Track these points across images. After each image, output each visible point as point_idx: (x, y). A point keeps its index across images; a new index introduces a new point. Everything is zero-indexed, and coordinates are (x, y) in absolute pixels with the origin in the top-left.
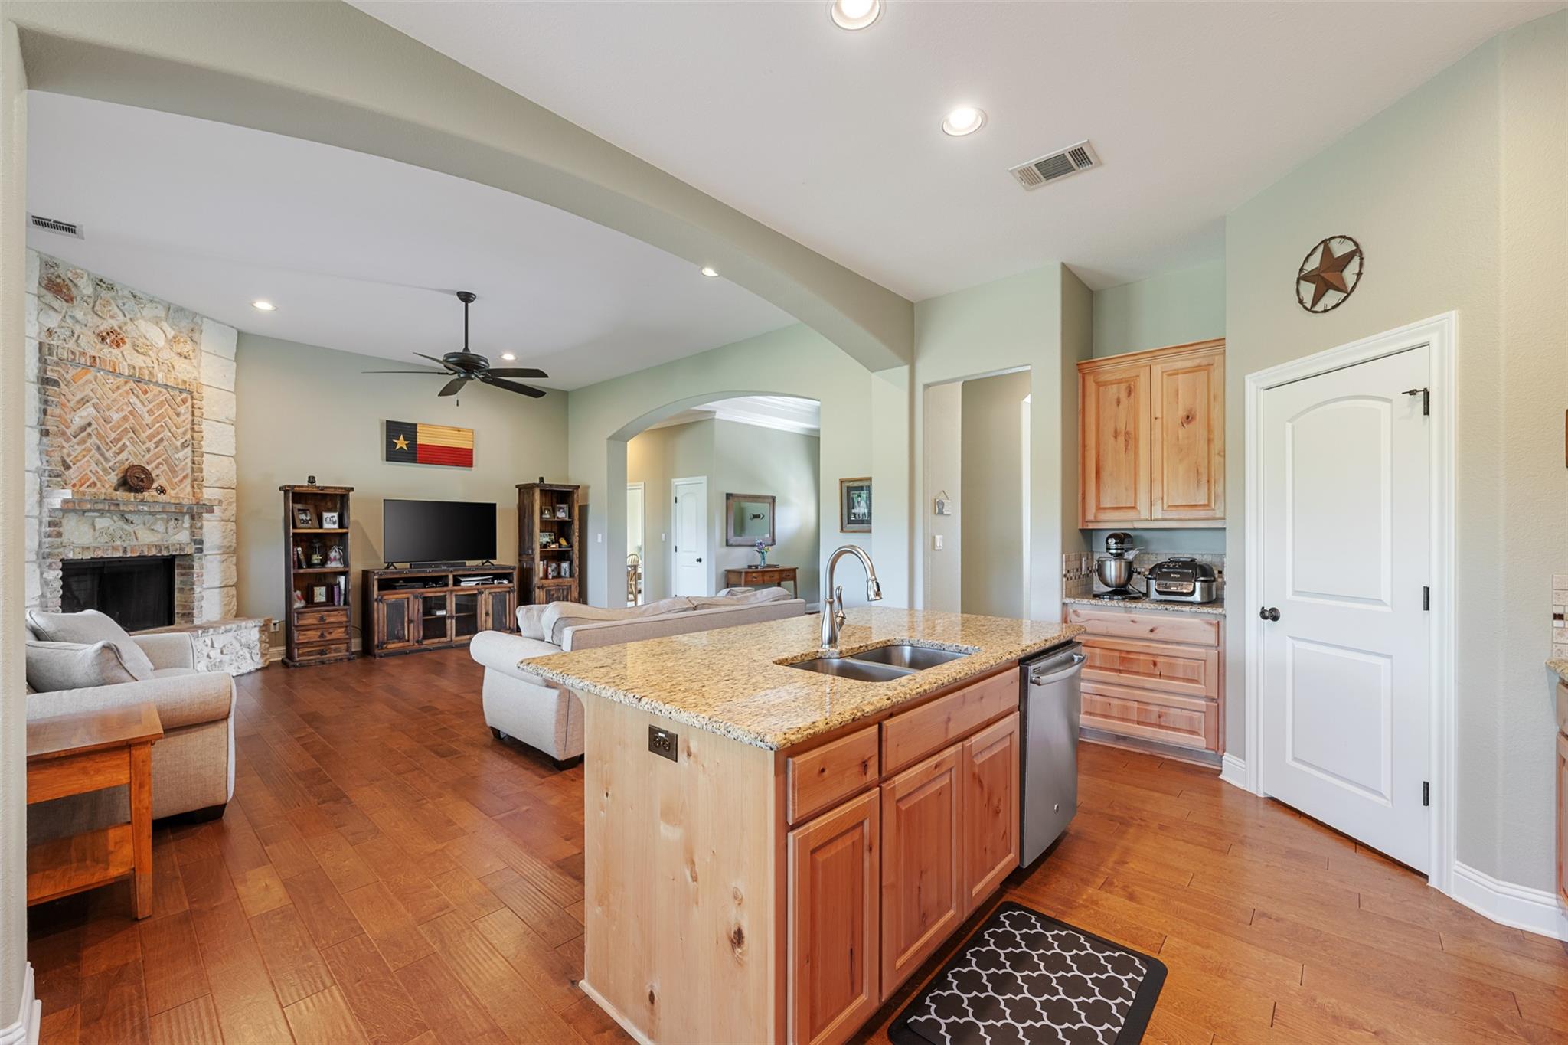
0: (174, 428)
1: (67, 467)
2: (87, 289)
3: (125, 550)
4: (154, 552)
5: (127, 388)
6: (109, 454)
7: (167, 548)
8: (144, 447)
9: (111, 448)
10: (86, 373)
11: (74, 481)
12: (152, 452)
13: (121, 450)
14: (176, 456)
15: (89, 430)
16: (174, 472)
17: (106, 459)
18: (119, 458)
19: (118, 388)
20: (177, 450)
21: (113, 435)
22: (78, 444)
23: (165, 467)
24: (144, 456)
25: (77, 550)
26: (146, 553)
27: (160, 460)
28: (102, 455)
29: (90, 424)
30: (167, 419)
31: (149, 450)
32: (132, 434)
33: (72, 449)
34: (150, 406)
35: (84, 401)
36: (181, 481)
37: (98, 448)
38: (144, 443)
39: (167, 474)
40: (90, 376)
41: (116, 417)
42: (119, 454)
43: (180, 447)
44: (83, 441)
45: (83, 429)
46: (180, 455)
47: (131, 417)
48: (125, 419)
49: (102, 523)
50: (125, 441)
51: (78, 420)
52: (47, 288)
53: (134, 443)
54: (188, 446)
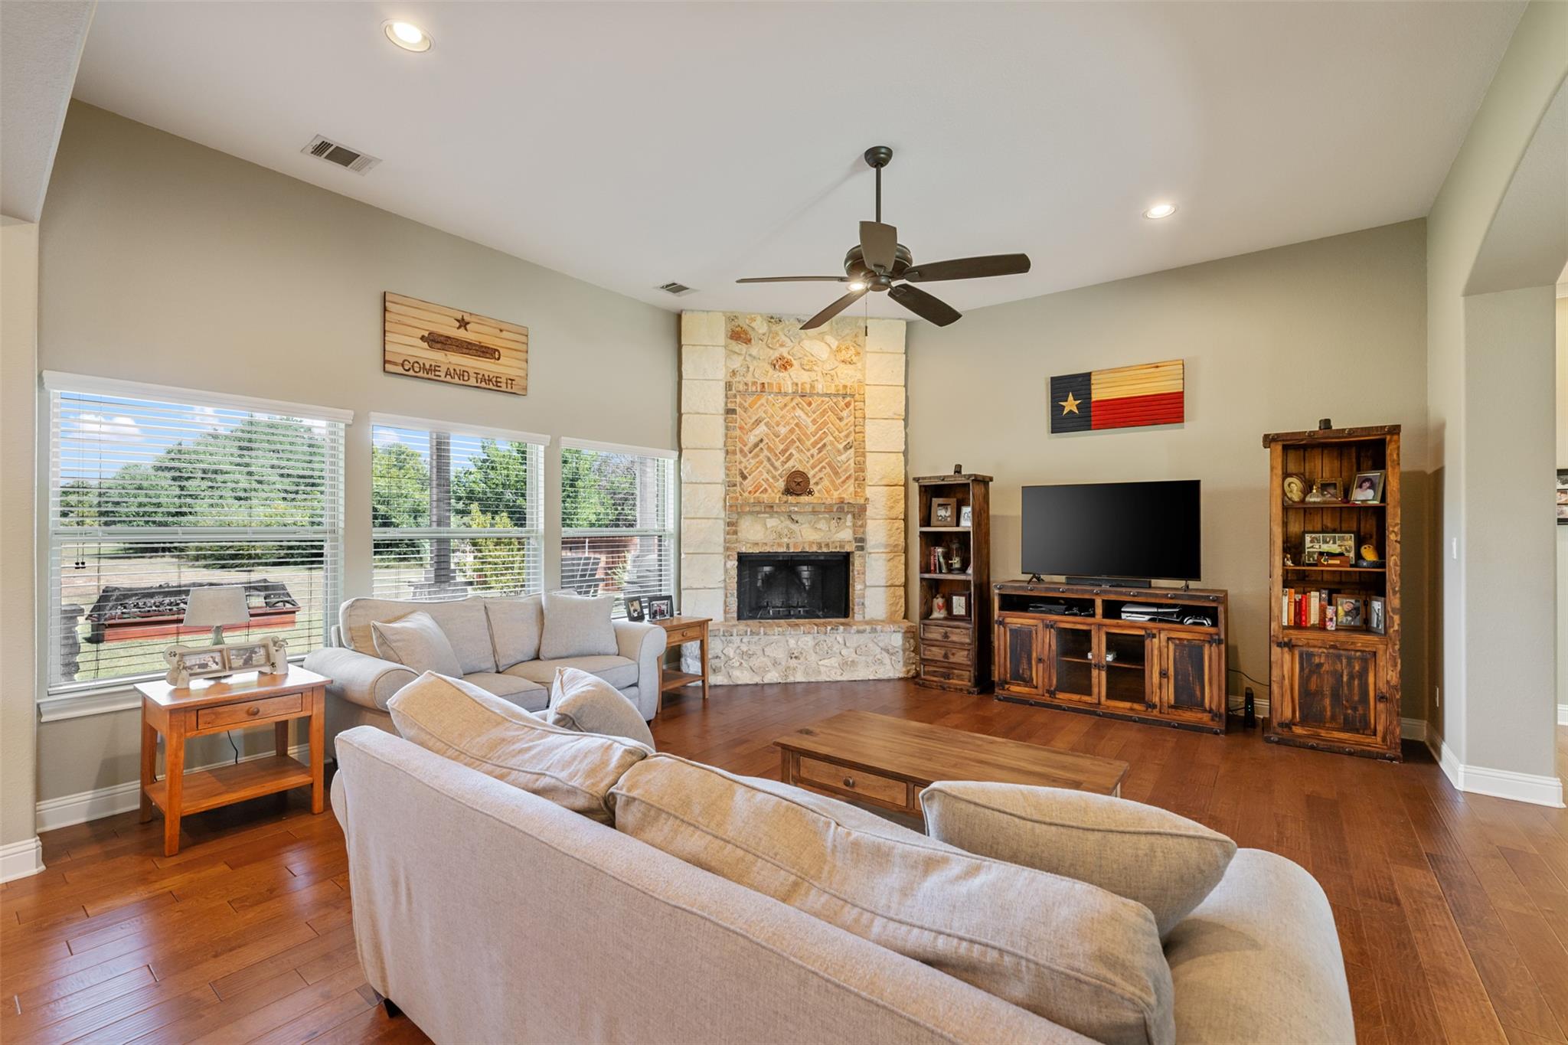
0: (837, 433)
1: (744, 478)
2: (761, 327)
3: (788, 546)
4: (815, 549)
5: (794, 403)
6: (778, 464)
7: (827, 545)
8: (809, 454)
9: (779, 458)
10: (759, 399)
11: (750, 489)
12: (816, 458)
13: (789, 459)
14: (839, 458)
15: (761, 445)
16: (836, 473)
17: (775, 468)
18: (786, 466)
19: (785, 405)
20: (839, 453)
21: (782, 447)
22: (753, 458)
23: (828, 470)
24: (808, 462)
25: (748, 545)
26: (807, 550)
27: (823, 464)
28: (772, 465)
29: (761, 441)
30: (830, 425)
31: (812, 456)
32: (798, 443)
33: (748, 463)
34: (814, 416)
35: (758, 422)
36: (844, 482)
37: (769, 459)
38: (809, 450)
39: (830, 476)
40: (763, 401)
41: (783, 430)
42: (786, 463)
43: (842, 451)
44: (757, 455)
45: (756, 445)
46: (843, 457)
47: (797, 429)
48: (792, 431)
49: (772, 522)
50: (792, 450)
51: (752, 439)
52: (732, 338)
53: (800, 451)
54: (851, 447)
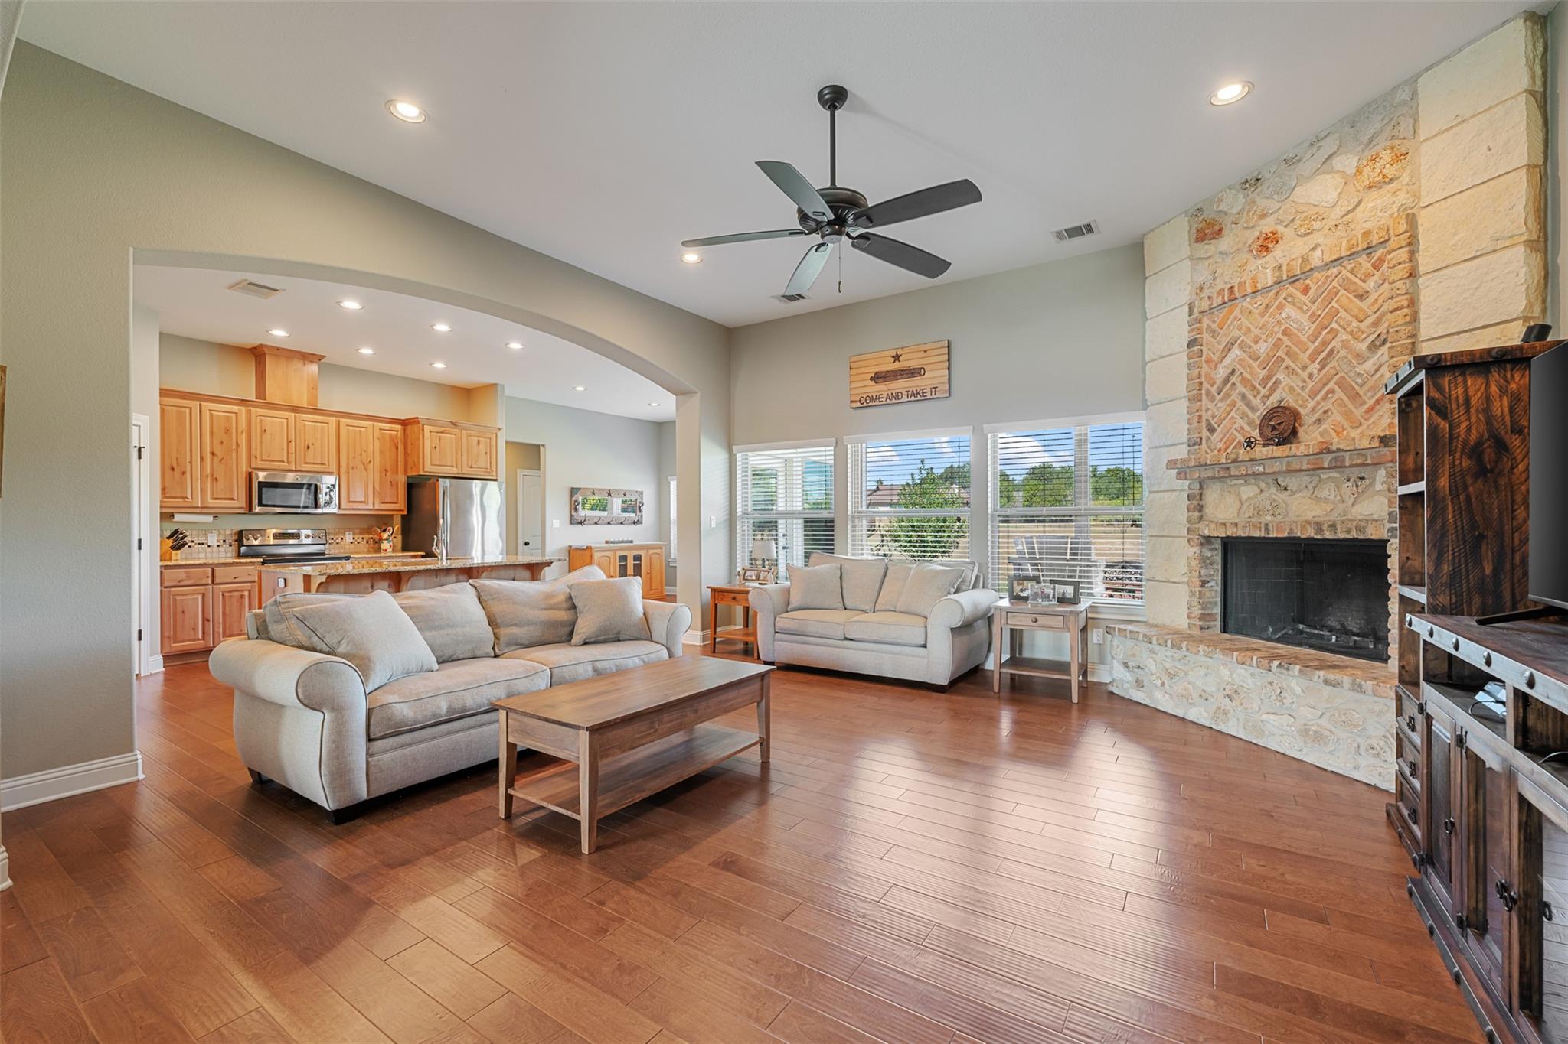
0: (1355, 323)
1: (1212, 430)
2: (1231, 204)
3: (1267, 529)
4: (1310, 533)
5: (1281, 299)
6: (1256, 402)
7: (1333, 526)
8: (1305, 375)
9: (1258, 393)
10: (1231, 312)
11: (1219, 445)
12: (1317, 377)
13: (1272, 391)
14: (1360, 369)
15: (1233, 379)
16: (1355, 397)
17: (1253, 409)
18: (1268, 402)
19: (1267, 307)
20: (1361, 358)
21: (1264, 373)
22: (1222, 400)
23: (1339, 393)
24: (1303, 388)
26: (1299, 535)
27: (1331, 385)
28: (1248, 405)
29: (1233, 372)
30: (1342, 313)
31: (1311, 376)
32: (1288, 362)
33: (1215, 409)
34: (1314, 307)
35: (1229, 347)
36: (1370, 410)
37: (1243, 397)
38: (1304, 368)
39: (1342, 404)
40: (1237, 312)
41: (1263, 348)
42: (1268, 397)
43: (1366, 354)
44: (1228, 395)
45: (1226, 381)
46: (1369, 365)
47: (1285, 338)
48: (1277, 345)
49: (1248, 491)
50: (1281, 376)
51: (1221, 373)
52: (1197, 241)
53: (1289, 371)
54: (1384, 343)
